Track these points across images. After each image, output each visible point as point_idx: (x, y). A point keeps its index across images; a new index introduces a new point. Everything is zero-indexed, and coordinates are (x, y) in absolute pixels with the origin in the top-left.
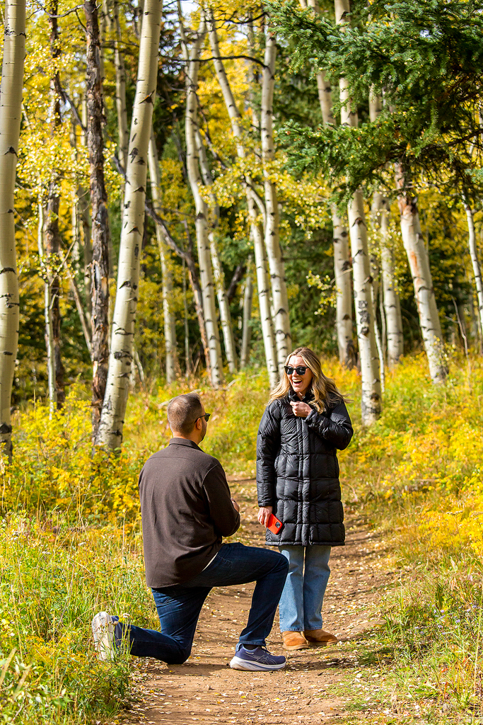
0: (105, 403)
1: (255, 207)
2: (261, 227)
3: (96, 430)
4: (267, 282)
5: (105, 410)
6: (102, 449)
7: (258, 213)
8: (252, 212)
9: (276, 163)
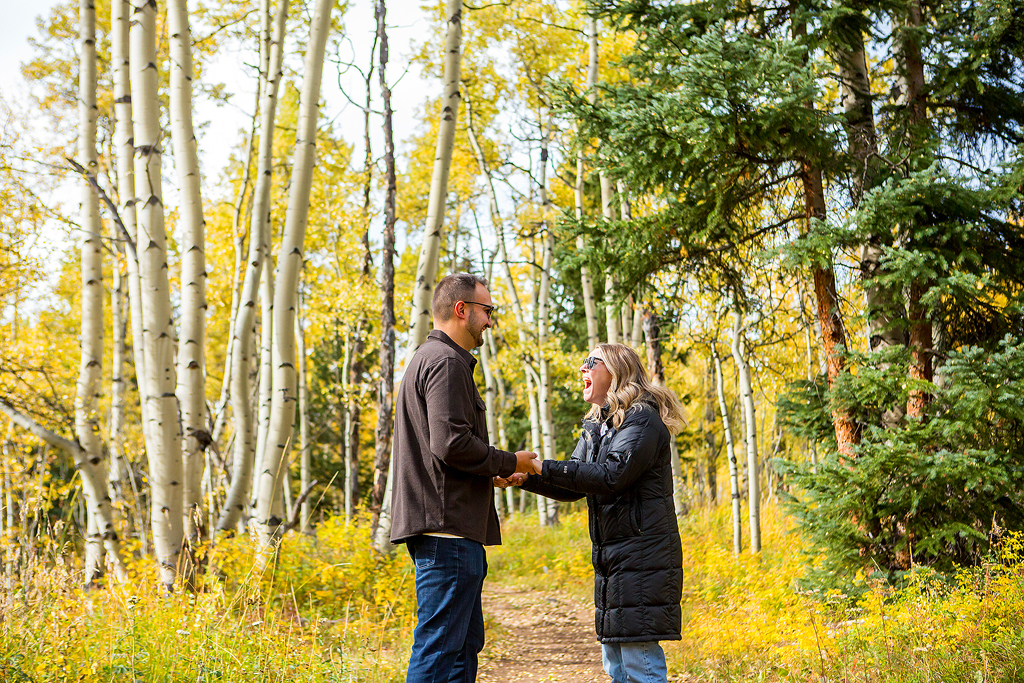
0: (384, 508)
1: (533, 381)
2: (536, 396)
3: (375, 533)
4: (540, 441)
5: (383, 514)
6: (378, 551)
7: (535, 385)
8: (529, 385)
9: (551, 345)
